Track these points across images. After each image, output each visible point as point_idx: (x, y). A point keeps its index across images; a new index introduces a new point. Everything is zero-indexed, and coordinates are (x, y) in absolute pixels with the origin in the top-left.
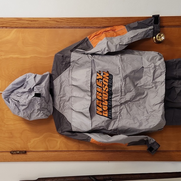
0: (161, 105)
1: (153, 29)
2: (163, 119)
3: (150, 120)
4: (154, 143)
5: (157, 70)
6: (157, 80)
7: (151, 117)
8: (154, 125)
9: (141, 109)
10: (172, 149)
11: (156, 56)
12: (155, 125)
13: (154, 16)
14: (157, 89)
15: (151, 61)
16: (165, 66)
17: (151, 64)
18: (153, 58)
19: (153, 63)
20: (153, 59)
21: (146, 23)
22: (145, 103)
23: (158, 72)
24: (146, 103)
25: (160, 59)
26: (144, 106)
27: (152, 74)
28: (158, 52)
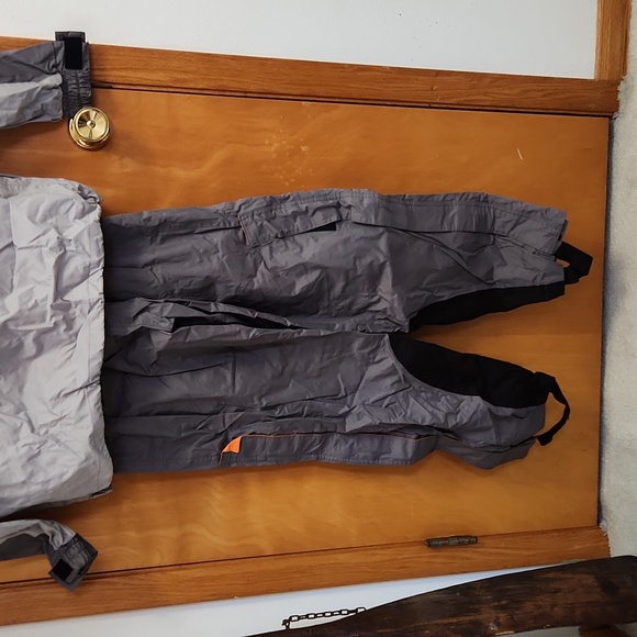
0: (89, 393)
1: (63, 86)
2: (100, 452)
3: (44, 459)
4: (67, 546)
5: (70, 258)
6: (72, 296)
7: (49, 444)
8: (61, 476)
9: (6, 418)
10: (157, 561)
11: (67, 200)
12: (66, 478)
13: (61, 36)
14: (71, 332)
15: (44, 219)
16: (101, 243)
17: (44, 234)
18: (53, 210)
19: (57, 228)
20: (57, 213)
21: (32, 63)
22: (21, 390)
23: (75, 266)
24: (25, 390)
25: (83, 213)
26: (17, 402)
27: (50, 273)
28: (77, 185)
